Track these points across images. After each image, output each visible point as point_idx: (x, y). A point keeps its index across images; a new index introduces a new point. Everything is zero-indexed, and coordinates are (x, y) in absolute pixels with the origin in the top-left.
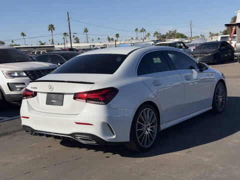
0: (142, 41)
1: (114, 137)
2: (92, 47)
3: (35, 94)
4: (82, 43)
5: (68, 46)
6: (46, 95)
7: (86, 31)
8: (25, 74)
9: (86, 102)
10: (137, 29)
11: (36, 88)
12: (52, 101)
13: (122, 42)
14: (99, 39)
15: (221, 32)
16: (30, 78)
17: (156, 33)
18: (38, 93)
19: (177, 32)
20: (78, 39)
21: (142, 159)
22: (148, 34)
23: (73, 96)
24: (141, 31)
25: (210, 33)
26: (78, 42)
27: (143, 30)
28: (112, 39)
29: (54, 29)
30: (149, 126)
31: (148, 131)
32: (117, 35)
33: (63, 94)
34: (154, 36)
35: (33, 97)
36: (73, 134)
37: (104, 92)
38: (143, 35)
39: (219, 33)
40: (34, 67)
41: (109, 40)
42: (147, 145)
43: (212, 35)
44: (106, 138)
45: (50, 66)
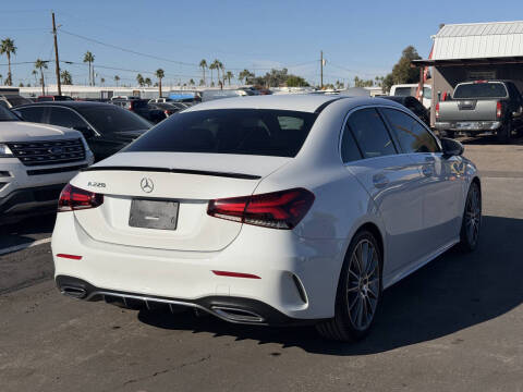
0: (217, 88)
1: (306, 306)
2: (106, 96)
3: (98, 200)
4: (80, 84)
5: (52, 89)
6: (129, 202)
7: (89, 58)
8: (8, 151)
9: (243, 222)
10: (204, 62)
11: (103, 185)
12: (147, 218)
13: (174, 88)
14: (117, 78)
15: (377, 79)
16: (20, 159)
17: (246, 73)
18: (105, 198)
19: (289, 73)
20: (70, 77)
21: (363, 359)
22: (229, 73)
23: (205, 206)
24: (212, 67)
25: (356, 79)
26: (69, 83)
27: (217, 65)
28: (148, 80)
29: (13, 51)
30: (365, 282)
31: (364, 292)
32: (160, 73)
33: (177, 201)
34: (241, 79)
35: (94, 206)
36: (204, 301)
37: (285, 200)
38: (217, 75)
39: (375, 81)
40: (31, 135)
41: (141, 81)
42: (363, 325)
43: (360, 84)
44: (287, 310)
45: (66, 133)
